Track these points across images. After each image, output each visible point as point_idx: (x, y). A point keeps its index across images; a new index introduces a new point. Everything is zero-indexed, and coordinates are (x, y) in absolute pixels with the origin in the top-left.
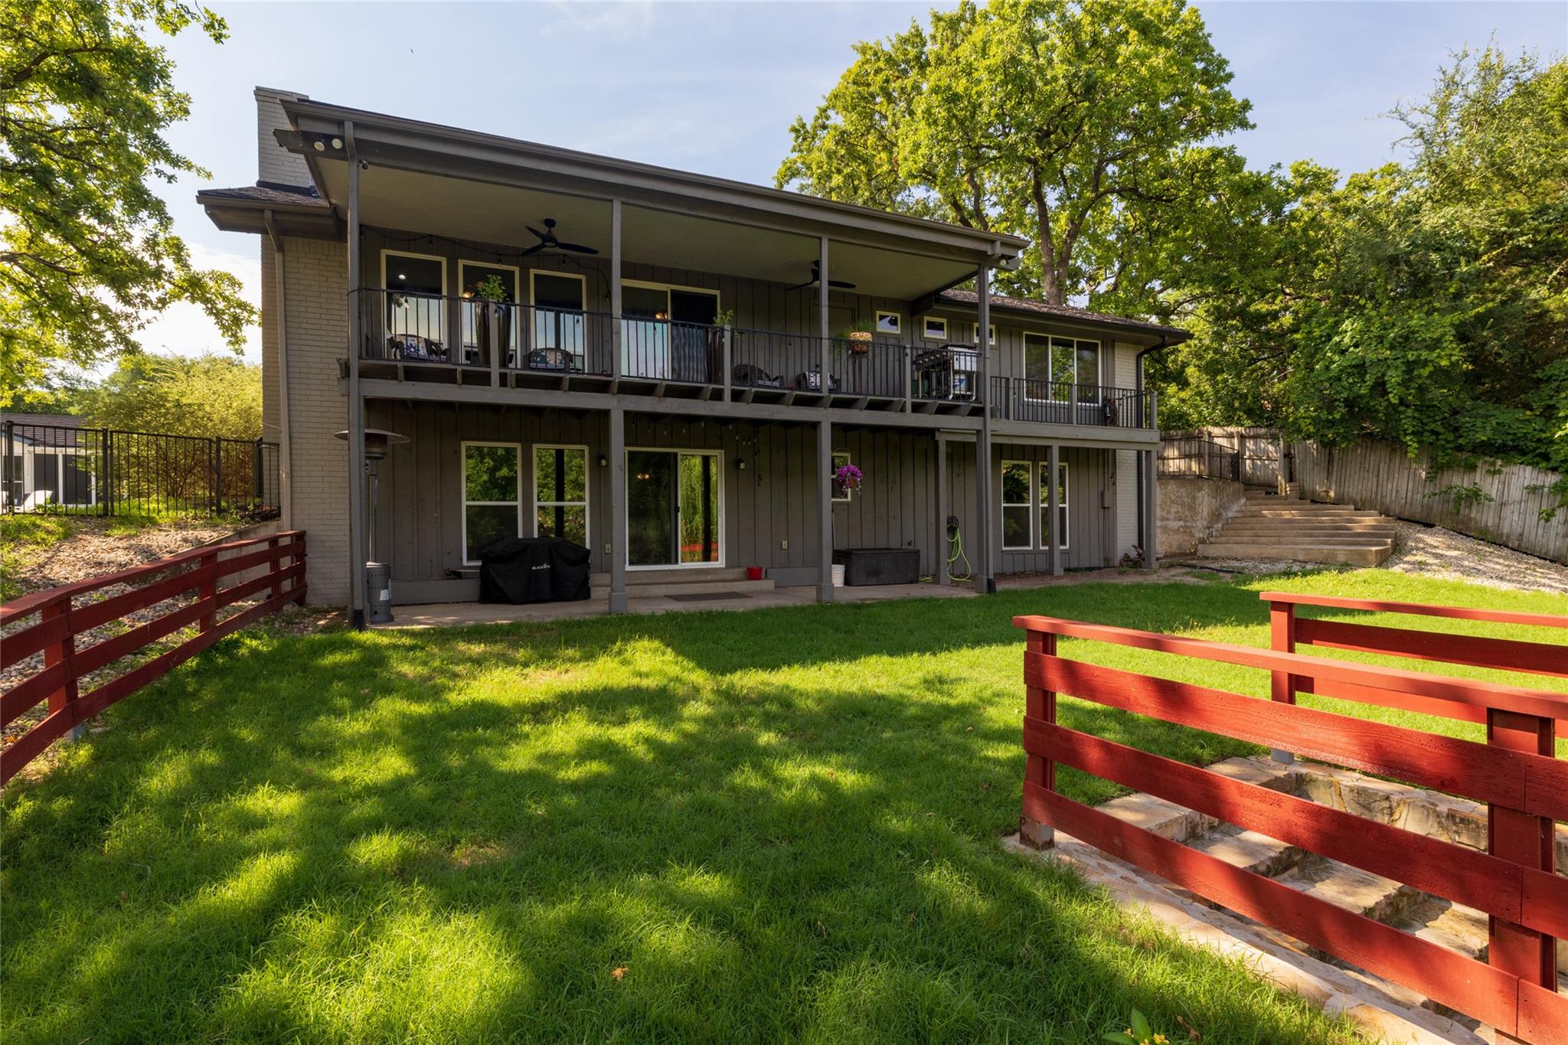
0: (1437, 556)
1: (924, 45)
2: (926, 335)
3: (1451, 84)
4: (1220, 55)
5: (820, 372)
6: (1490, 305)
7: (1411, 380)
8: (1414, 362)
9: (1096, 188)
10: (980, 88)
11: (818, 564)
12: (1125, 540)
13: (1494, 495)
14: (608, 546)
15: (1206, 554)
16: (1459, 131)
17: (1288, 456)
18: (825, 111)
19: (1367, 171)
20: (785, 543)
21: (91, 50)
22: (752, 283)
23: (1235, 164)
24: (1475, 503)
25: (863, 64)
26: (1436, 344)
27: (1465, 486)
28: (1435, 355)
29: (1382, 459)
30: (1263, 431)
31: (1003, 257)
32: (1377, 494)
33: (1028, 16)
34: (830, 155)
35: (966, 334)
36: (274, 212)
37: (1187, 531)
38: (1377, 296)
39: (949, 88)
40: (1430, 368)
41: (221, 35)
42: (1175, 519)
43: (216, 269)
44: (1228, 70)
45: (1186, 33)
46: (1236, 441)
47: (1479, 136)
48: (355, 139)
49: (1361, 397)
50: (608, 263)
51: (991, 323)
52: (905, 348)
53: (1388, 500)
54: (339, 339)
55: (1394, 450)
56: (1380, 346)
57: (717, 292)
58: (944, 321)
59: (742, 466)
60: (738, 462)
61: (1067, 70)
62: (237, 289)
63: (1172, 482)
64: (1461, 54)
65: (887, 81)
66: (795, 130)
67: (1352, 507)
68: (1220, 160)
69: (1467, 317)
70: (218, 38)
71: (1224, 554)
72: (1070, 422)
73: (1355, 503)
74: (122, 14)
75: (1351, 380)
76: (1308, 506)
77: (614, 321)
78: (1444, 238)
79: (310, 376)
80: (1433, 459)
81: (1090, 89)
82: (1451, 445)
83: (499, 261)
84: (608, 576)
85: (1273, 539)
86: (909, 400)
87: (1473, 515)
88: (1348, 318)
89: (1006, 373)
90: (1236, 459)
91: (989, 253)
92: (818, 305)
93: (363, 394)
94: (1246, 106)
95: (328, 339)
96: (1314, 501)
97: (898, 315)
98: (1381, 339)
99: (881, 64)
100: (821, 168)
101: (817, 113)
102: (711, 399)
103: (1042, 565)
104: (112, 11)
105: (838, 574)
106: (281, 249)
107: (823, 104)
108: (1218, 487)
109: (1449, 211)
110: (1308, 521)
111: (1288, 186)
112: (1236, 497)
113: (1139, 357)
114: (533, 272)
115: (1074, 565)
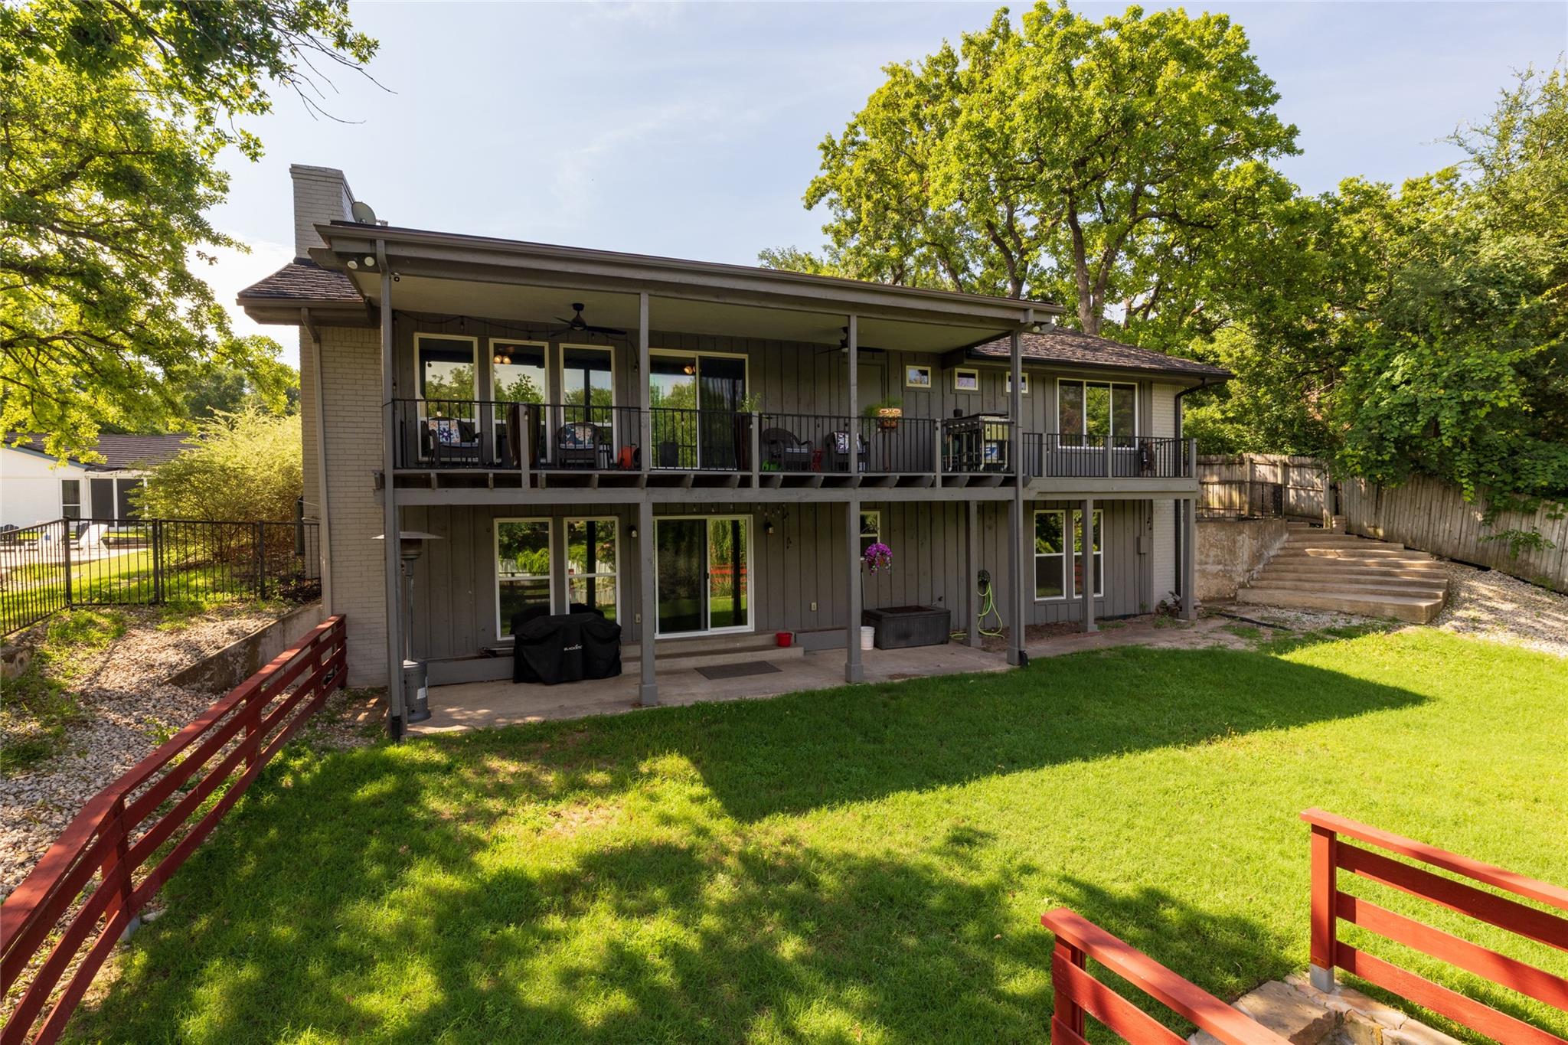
0: (1492, 610)
1: (956, 64)
2: (957, 387)
3: (1515, 106)
4: (1265, 76)
5: (849, 432)
6: (1554, 342)
7: (1467, 420)
8: (1471, 402)
9: (1134, 211)
10: (1014, 123)
11: (847, 628)
12: (1162, 585)
13: (1554, 540)
14: (638, 616)
15: (1246, 599)
16: (1523, 153)
17: (1333, 488)
18: (854, 127)
19: (1423, 176)
20: (814, 604)
21: (134, 153)
22: (780, 345)
23: (1281, 191)
24: (1534, 548)
25: (893, 85)
26: (1493, 383)
27: (1523, 530)
28: (1492, 396)
29: (1435, 497)
30: (1308, 460)
31: (1036, 324)
32: (1428, 532)
33: (1063, 47)
34: (859, 183)
35: (998, 384)
36: (310, 309)
37: (1226, 575)
38: (1431, 330)
39: (981, 124)
40: (1487, 409)
41: (256, 154)
42: (1214, 563)
43: (257, 334)
44: (1274, 91)
45: (1229, 57)
46: (1279, 471)
47: (1543, 163)
48: (387, 256)
49: (1414, 437)
50: (637, 332)
51: (1023, 370)
52: (935, 422)
53: (1440, 539)
54: (374, 425)
55: (1447, 488)
56: (1433, 384)
57: (745, 356)
58: (976, 372)
59: (771, 530)
60: (767, 525)
61: (1104, 104)
62: (277, 352)
63: (1211, 525)
64: (1525, 73)
65: (918, 106)
66: (824, 147)
67: (1402, 546)
68: (1265, 188)
69: (1528, 355)
70: (254, 157)
71: (1265, 601)
72: (1105, 475)
73: (1404, 542)
74: (163, 109)
75: (1402, 420)
76: (1357, 543)
77: (642, 415)
78: (1504, 270)
79: (348, 463)
80: (1489, 501)
81: (1129, 120)
82: (1508, 488)
83: (529, 338)
84: (638, 647)
85: (1318, 585)
86: (939, 474)
87: (1531, 560)
88: (1399, 352)
89: (1039, 429)
90: (1279, 490)
91: (1022, 321)
92: (847, 363)
93: (398, 503)
94: (1293, 131)
95: (364, 425)
96: (1360, 536)
97: (929, 369)
98: (1434, 377)
99: (911, 88)
100: (850, 190)
101: (846, 129)
102: (739, 486)
103: (1075, 615)
104: (152, 107)
105: (867, 636)
106: (317, 339)
107: (853, 120)
108: (1260, 528)
109: (1509, 241)
110: (1354, 564)
111: (1338, 203)
112: (1279, 533)
113: (1177, 397)
114: (562, 346)
115: (1109, 613)
